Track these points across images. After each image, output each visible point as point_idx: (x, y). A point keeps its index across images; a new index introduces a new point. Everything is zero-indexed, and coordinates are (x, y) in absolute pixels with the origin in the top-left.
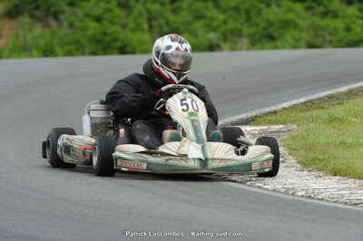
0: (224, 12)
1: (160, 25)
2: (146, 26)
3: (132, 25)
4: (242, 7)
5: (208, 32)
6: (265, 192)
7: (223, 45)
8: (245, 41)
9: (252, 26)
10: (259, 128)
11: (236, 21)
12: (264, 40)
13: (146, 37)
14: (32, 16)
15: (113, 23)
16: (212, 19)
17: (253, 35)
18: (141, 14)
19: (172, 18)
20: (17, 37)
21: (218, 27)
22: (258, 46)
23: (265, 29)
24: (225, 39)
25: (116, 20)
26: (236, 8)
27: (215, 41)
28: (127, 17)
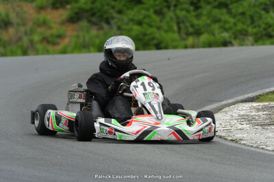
0: (234, 16)
1: (186, 27)
2: (175, 28)
3: (165, 27)
4: (248, 13)
5: (222, 32)
6: (267, 152)
7: (233, 41)
8: (251, 39)
9: (255, 27)
10: (261, 104)
11: (243, 23)
12: (265, 38)
13: (176, 36)
14: (89, 21)
15: (151, 26)
16: (226, 22)
17: (256, 34)
18: (171, 19)
19: (196, 22)
20: (78, 37)
21: (230, 28)
22: (260, 42)
23: (265, 29)
24: (235, 38)
25: (153, 24)
26: (243, 14)
27: (228, 39)
28: (161, 21)
